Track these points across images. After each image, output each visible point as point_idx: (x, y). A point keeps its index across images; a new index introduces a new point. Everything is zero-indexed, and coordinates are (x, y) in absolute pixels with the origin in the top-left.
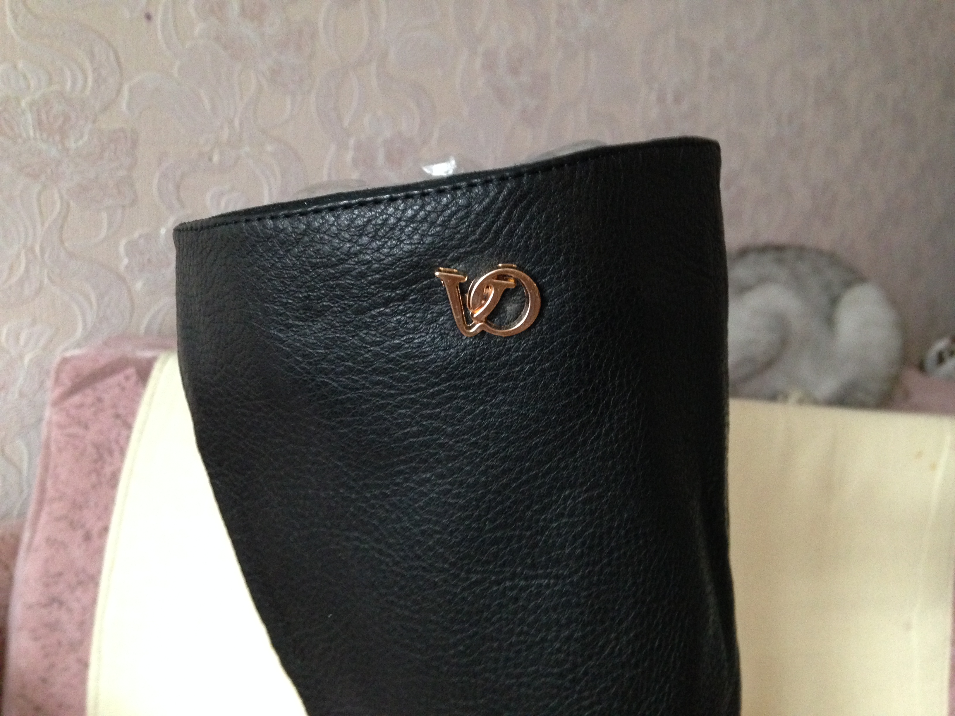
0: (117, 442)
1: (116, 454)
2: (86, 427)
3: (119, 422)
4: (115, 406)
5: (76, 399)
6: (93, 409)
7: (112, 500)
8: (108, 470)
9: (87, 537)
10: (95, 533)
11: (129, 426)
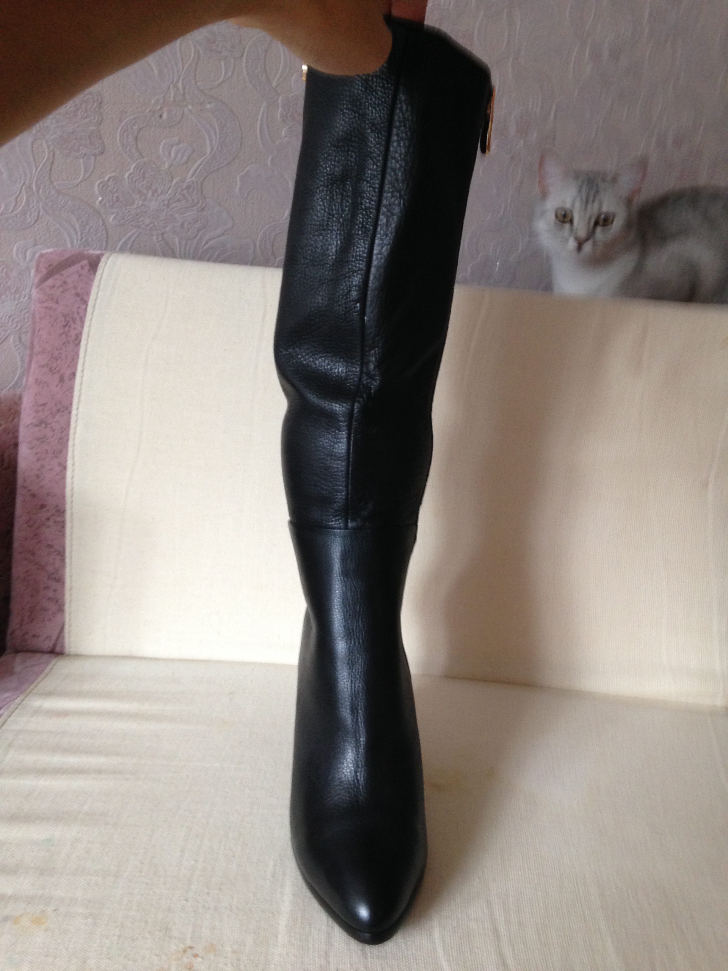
0: (78, 313)
1: (78, 321)
2: (57, 302)
3: (79, 299)
4: (75, 288)
5: (50, 282)
6: (61, 289)
7: (77, 354)
8: (73, 333)
9: (62, 380)
10: (66, 376)
11: (86, 303)
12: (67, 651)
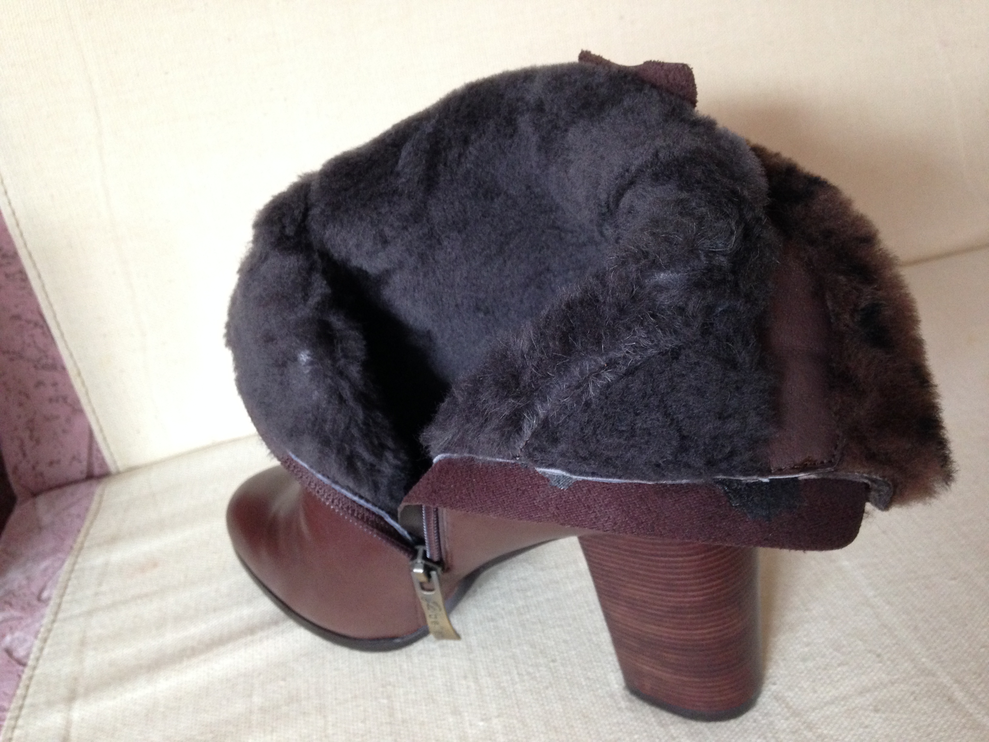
12: (112, 469)
